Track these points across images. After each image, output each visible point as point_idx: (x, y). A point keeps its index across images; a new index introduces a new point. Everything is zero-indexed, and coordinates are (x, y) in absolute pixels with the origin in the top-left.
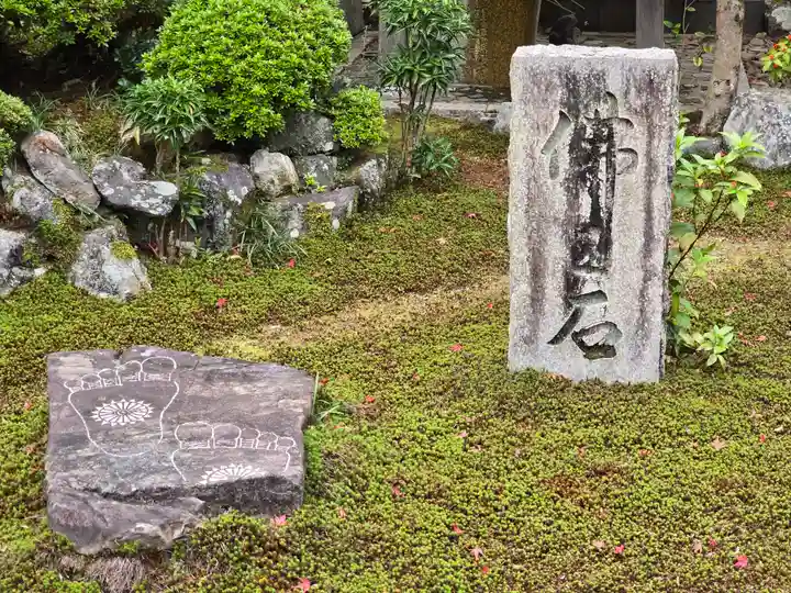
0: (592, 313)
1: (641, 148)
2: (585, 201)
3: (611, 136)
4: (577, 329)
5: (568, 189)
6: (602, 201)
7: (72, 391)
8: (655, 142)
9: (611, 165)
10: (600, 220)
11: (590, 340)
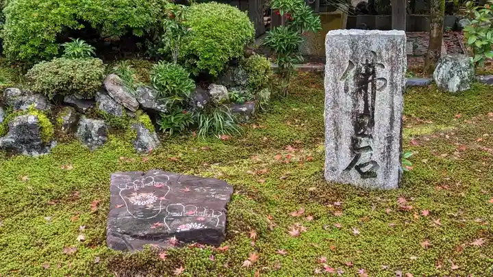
0: (365, 157)
1: (388, 77)
2: (362, 103)
3: (374, 72)
4: (357, 164)
5: (353, 98)
6: (370, 103)
7: (122, 190)
8: (395, 75)
9: (374, 86)
10: (369, 112)
11: (364, 170)
